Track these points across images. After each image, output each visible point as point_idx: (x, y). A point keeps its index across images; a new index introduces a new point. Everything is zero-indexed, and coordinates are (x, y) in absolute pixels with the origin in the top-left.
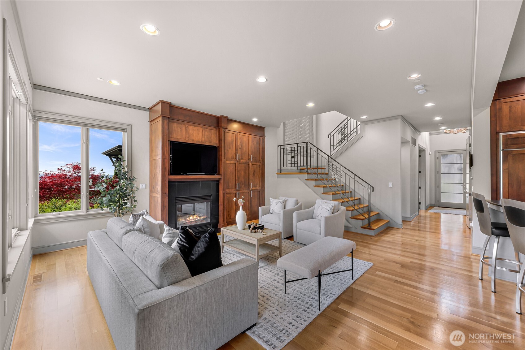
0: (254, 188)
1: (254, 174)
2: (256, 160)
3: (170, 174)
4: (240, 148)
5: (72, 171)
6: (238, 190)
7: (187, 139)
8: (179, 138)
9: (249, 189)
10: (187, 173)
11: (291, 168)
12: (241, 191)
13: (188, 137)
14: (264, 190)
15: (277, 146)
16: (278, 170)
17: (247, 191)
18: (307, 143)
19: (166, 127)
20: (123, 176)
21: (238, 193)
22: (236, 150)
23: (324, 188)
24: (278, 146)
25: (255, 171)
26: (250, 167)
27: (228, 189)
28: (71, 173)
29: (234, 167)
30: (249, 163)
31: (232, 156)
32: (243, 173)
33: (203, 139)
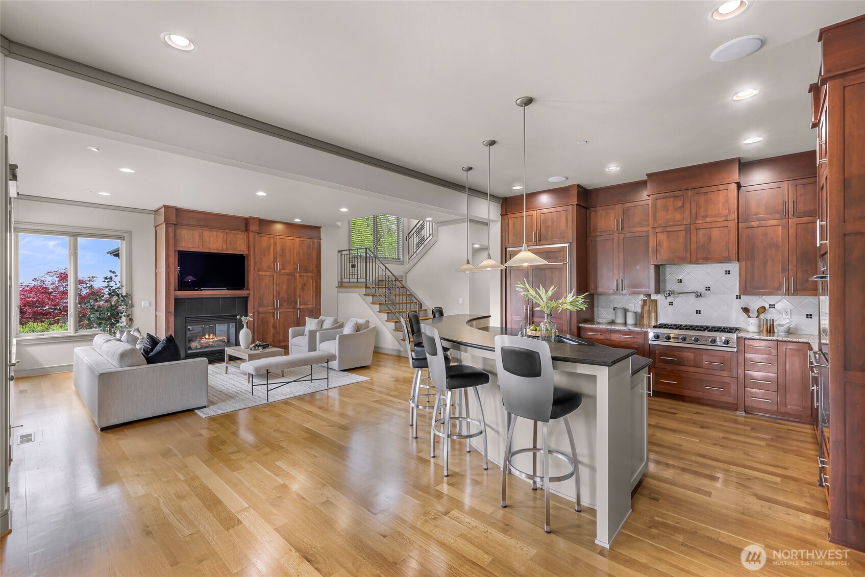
0: (302, 307)
1: (303, 289)
2: (306, 270)
3: (177, 289)
4: (280, 256)
5: (57, 282)
6: (277, 309)
7: (201, 248)
8: (190, 246)
9: (295, 307)
10: (202, 288)
11: (351, 280)
12: (281, 310)
13: (203, 245)
14: (320, 309)
15: (337, 252)
16: (338, 282)
17: (291, 310)
18: (366, 248)
19: (171, 235)
20: (113, 292)
21: (277, 313)
22: (275, 258)
23: (382, 305)
24: (339, 251)
25: (304, 285)
26: (296, 279)
27: (263, 307)
28: (54, 286)
29: (271, 279)
30: (296, 274)
31: (268, 266)
32: (285, 287)
33: (224, 246)
